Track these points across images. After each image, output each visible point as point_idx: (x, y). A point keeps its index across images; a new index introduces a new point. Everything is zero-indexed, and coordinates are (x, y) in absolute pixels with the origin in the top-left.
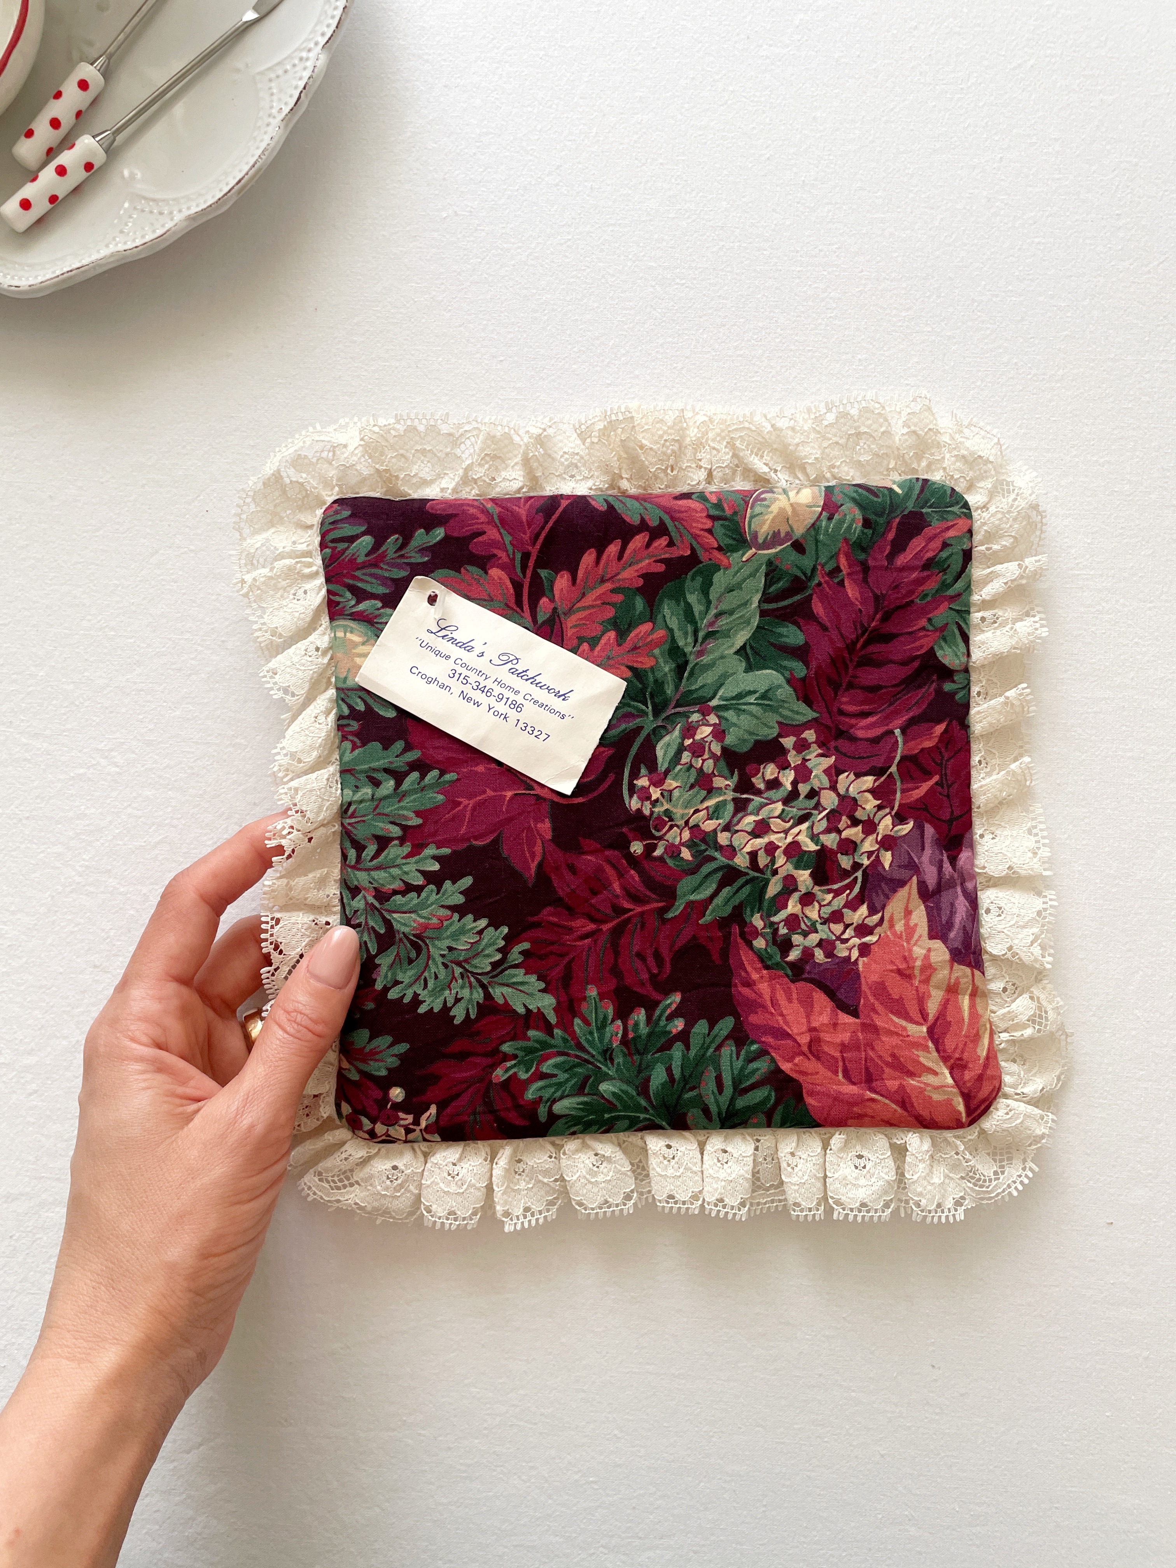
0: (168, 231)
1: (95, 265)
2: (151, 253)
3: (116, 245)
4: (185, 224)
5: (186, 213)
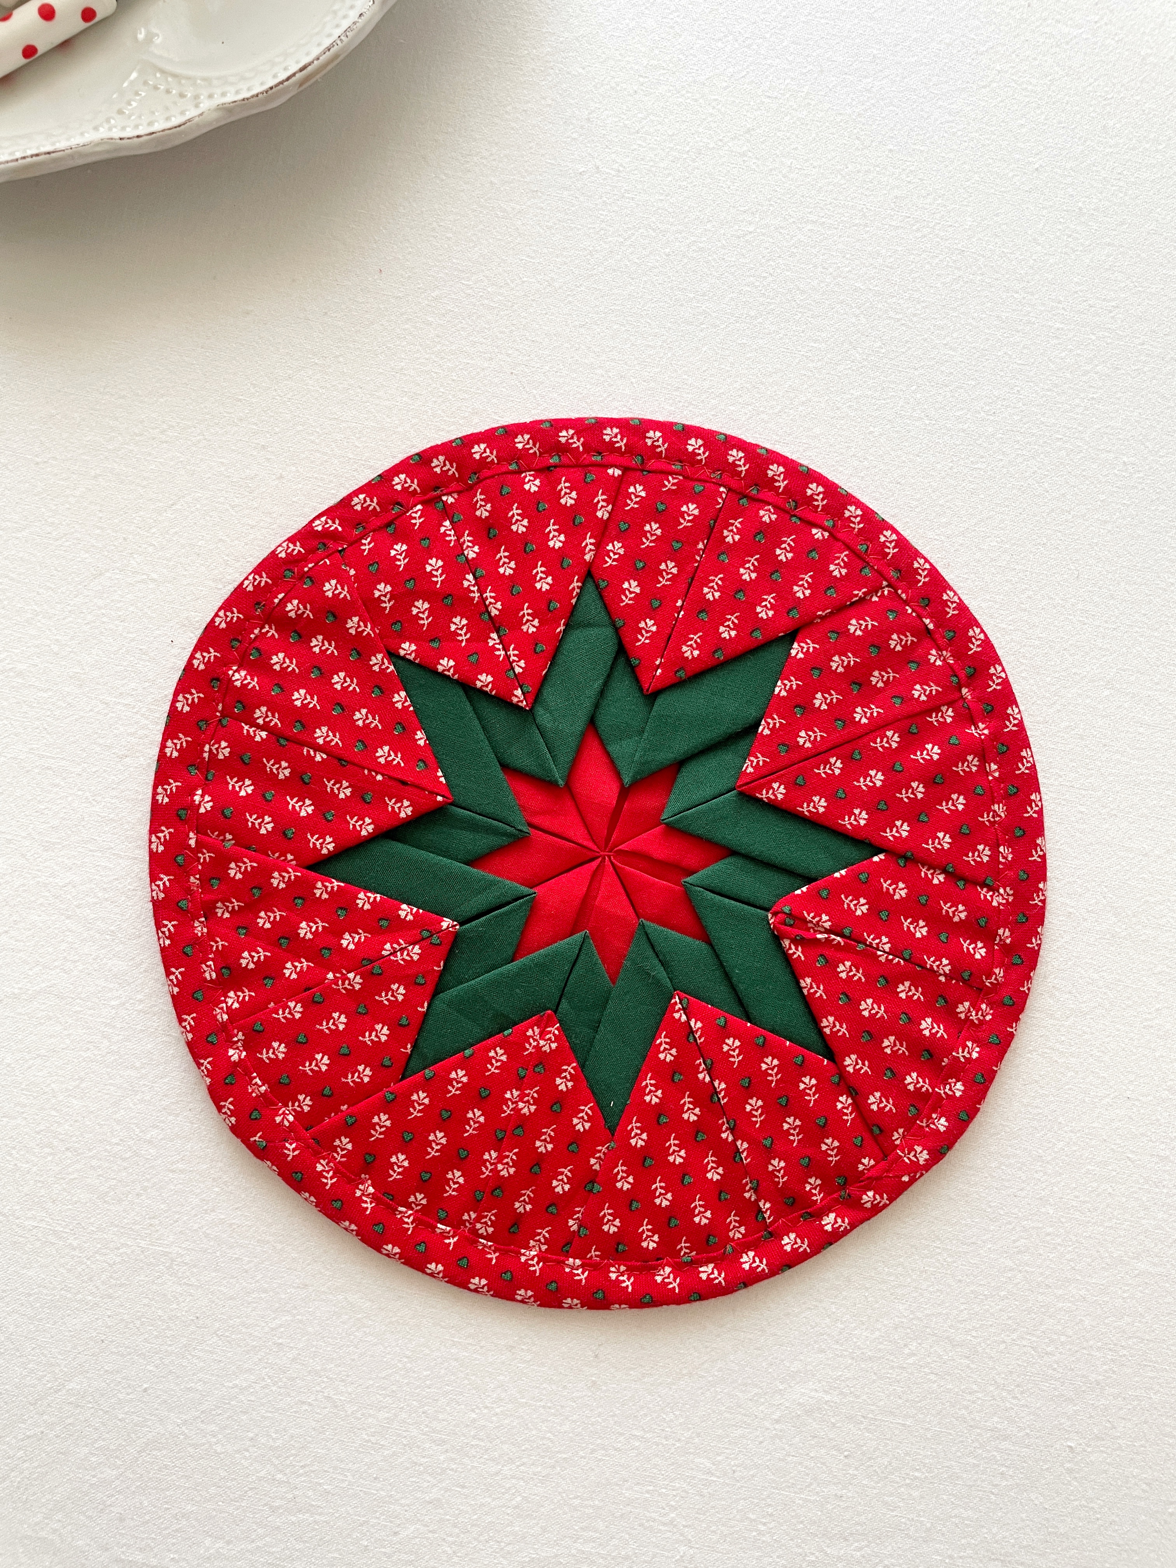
0: (189, 120)
1: (74, 153)
2: (159, 149)
3: (110, 129)
4: (215, 115)
5: (219, 100)
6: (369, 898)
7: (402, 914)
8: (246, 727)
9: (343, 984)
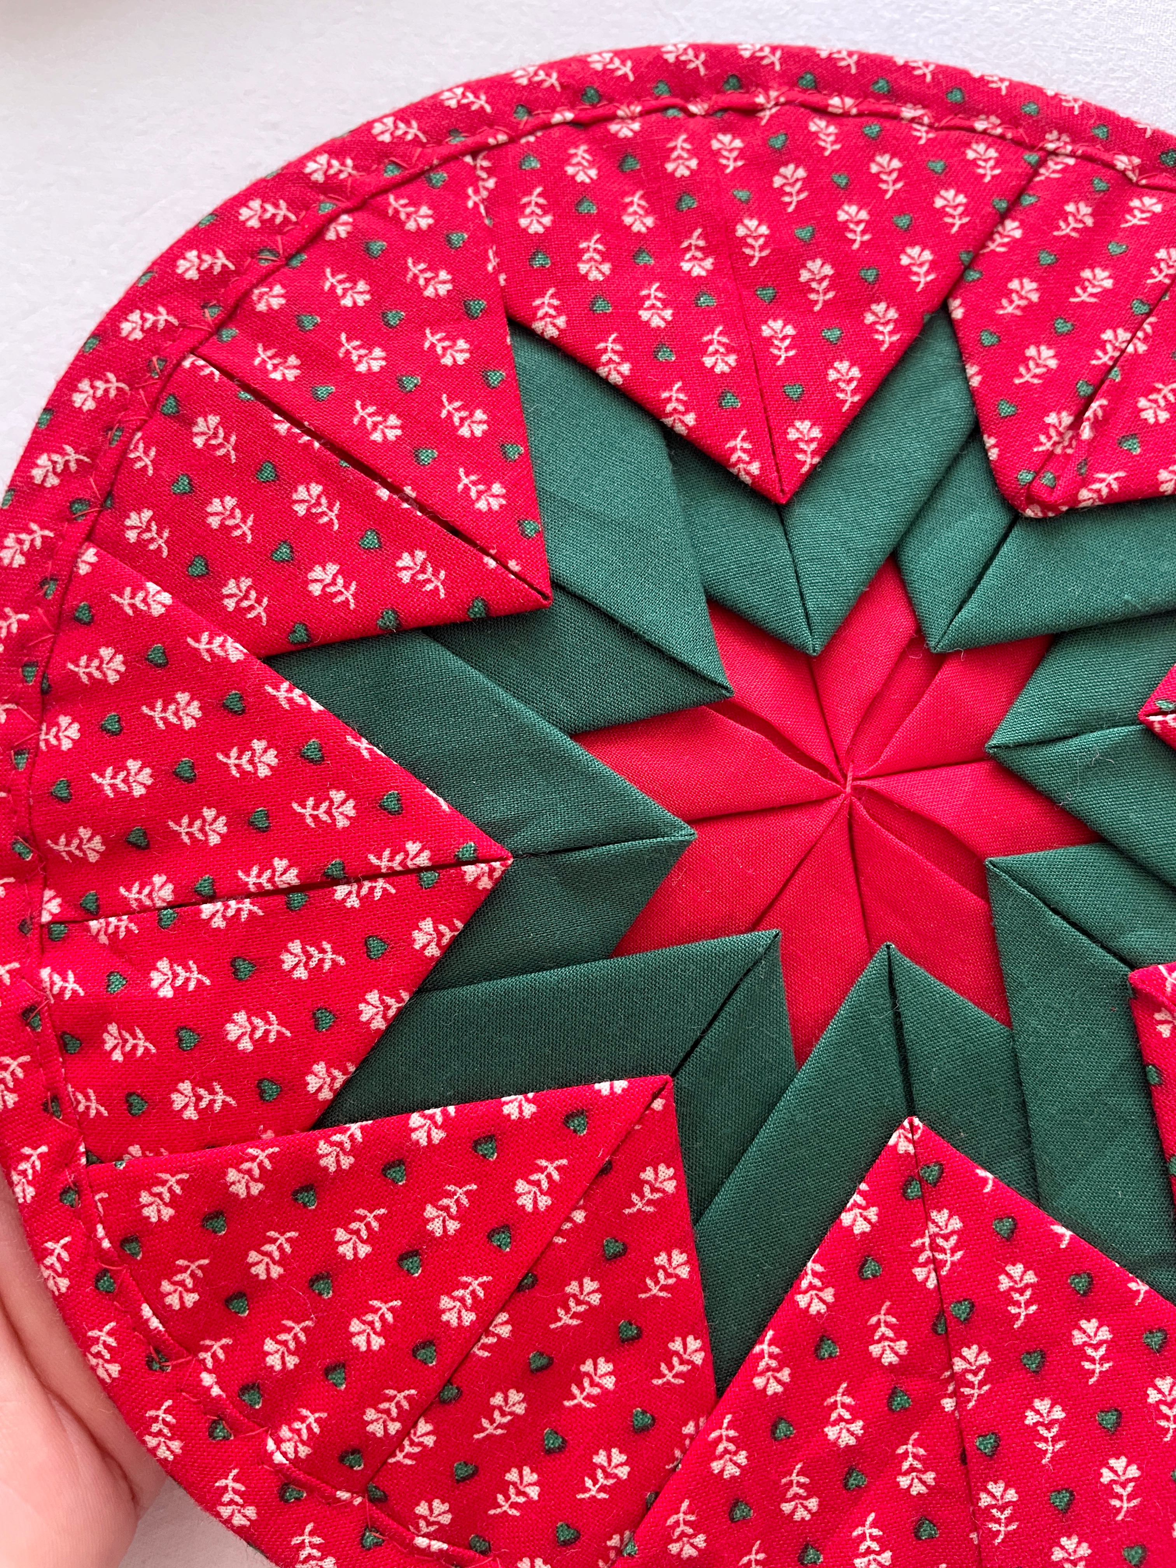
6: (811, 1287)
7: (862, 1227)
8: (400, 1456)
9: (971, 1385)
